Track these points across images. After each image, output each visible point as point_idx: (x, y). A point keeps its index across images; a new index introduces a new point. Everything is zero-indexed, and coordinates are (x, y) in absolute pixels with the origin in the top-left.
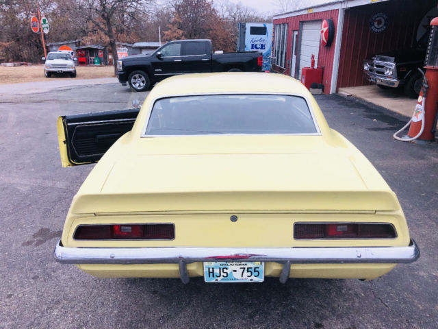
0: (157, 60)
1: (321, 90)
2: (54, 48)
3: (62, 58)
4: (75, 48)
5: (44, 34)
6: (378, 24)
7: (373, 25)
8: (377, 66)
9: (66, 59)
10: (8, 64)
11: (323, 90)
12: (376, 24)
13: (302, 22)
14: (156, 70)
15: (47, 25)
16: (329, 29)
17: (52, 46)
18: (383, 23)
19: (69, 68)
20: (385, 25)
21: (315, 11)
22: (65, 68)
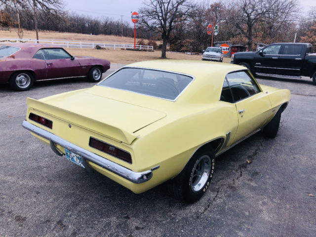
0: (260, 56)
2: (218, 45)
3: (215, 51)
4: (231, 45)
5: (214, 35)
9: (217, 52)
10: (188, 53)
14: (257, 64)
15: (217, 30)
17: (216, 43)
19: (216, 58)
22: (214, 57)
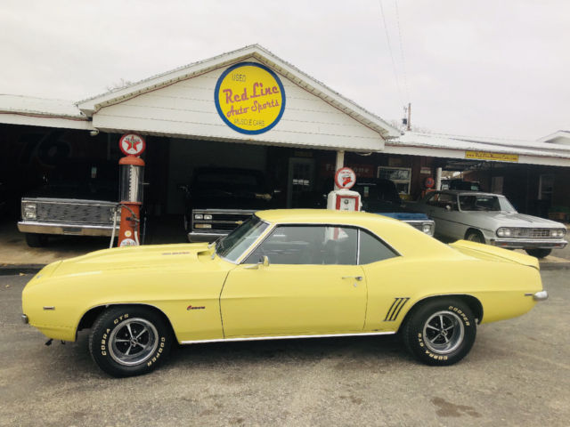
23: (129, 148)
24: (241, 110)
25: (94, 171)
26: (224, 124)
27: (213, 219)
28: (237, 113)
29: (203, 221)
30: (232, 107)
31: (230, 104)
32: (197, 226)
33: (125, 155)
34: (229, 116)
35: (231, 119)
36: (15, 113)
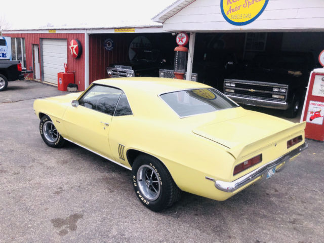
1: (76, 88)
6: (109, 45)
7: (106, 46)
8: (119, 72)
11: (77, 89)
12: (107, 45)
13: (42, 39)
16: (78, 46)
18: (111, 45)
20: (112, 46)
21: (57, 32)
23: (179, 41)
24: (236, 8)
25: (205, 56)
26: (225, 20)
27: (236, 87)
28: (233, 11)
29: (230, 88)
30: (230, 7)
31: (230, 5)
32: (227, 90)
33: (177, 45)
34: (228, 14)
35: (229, 17)
36: (148, 27)
